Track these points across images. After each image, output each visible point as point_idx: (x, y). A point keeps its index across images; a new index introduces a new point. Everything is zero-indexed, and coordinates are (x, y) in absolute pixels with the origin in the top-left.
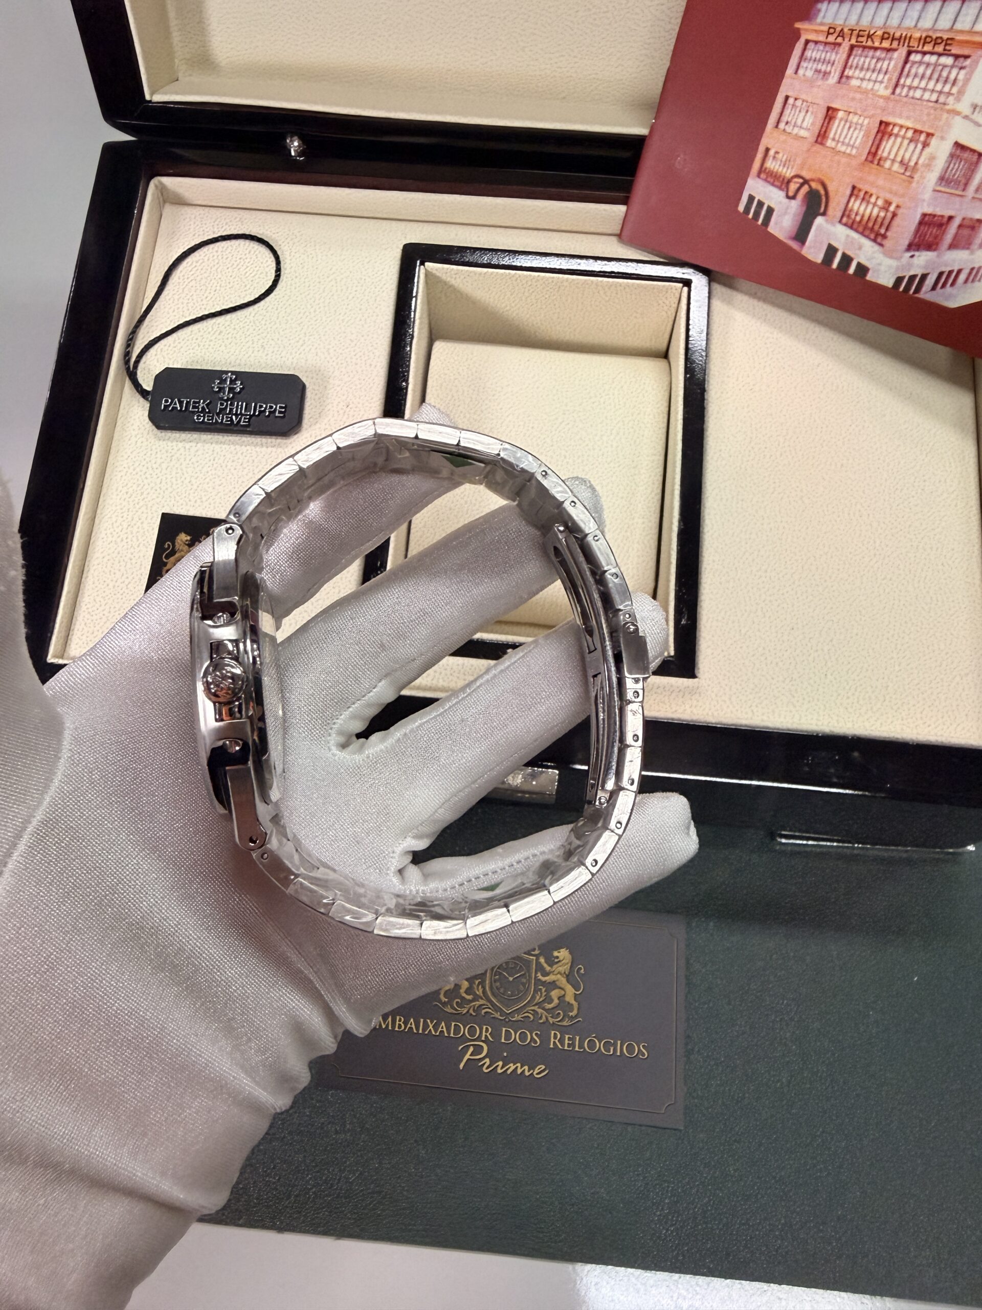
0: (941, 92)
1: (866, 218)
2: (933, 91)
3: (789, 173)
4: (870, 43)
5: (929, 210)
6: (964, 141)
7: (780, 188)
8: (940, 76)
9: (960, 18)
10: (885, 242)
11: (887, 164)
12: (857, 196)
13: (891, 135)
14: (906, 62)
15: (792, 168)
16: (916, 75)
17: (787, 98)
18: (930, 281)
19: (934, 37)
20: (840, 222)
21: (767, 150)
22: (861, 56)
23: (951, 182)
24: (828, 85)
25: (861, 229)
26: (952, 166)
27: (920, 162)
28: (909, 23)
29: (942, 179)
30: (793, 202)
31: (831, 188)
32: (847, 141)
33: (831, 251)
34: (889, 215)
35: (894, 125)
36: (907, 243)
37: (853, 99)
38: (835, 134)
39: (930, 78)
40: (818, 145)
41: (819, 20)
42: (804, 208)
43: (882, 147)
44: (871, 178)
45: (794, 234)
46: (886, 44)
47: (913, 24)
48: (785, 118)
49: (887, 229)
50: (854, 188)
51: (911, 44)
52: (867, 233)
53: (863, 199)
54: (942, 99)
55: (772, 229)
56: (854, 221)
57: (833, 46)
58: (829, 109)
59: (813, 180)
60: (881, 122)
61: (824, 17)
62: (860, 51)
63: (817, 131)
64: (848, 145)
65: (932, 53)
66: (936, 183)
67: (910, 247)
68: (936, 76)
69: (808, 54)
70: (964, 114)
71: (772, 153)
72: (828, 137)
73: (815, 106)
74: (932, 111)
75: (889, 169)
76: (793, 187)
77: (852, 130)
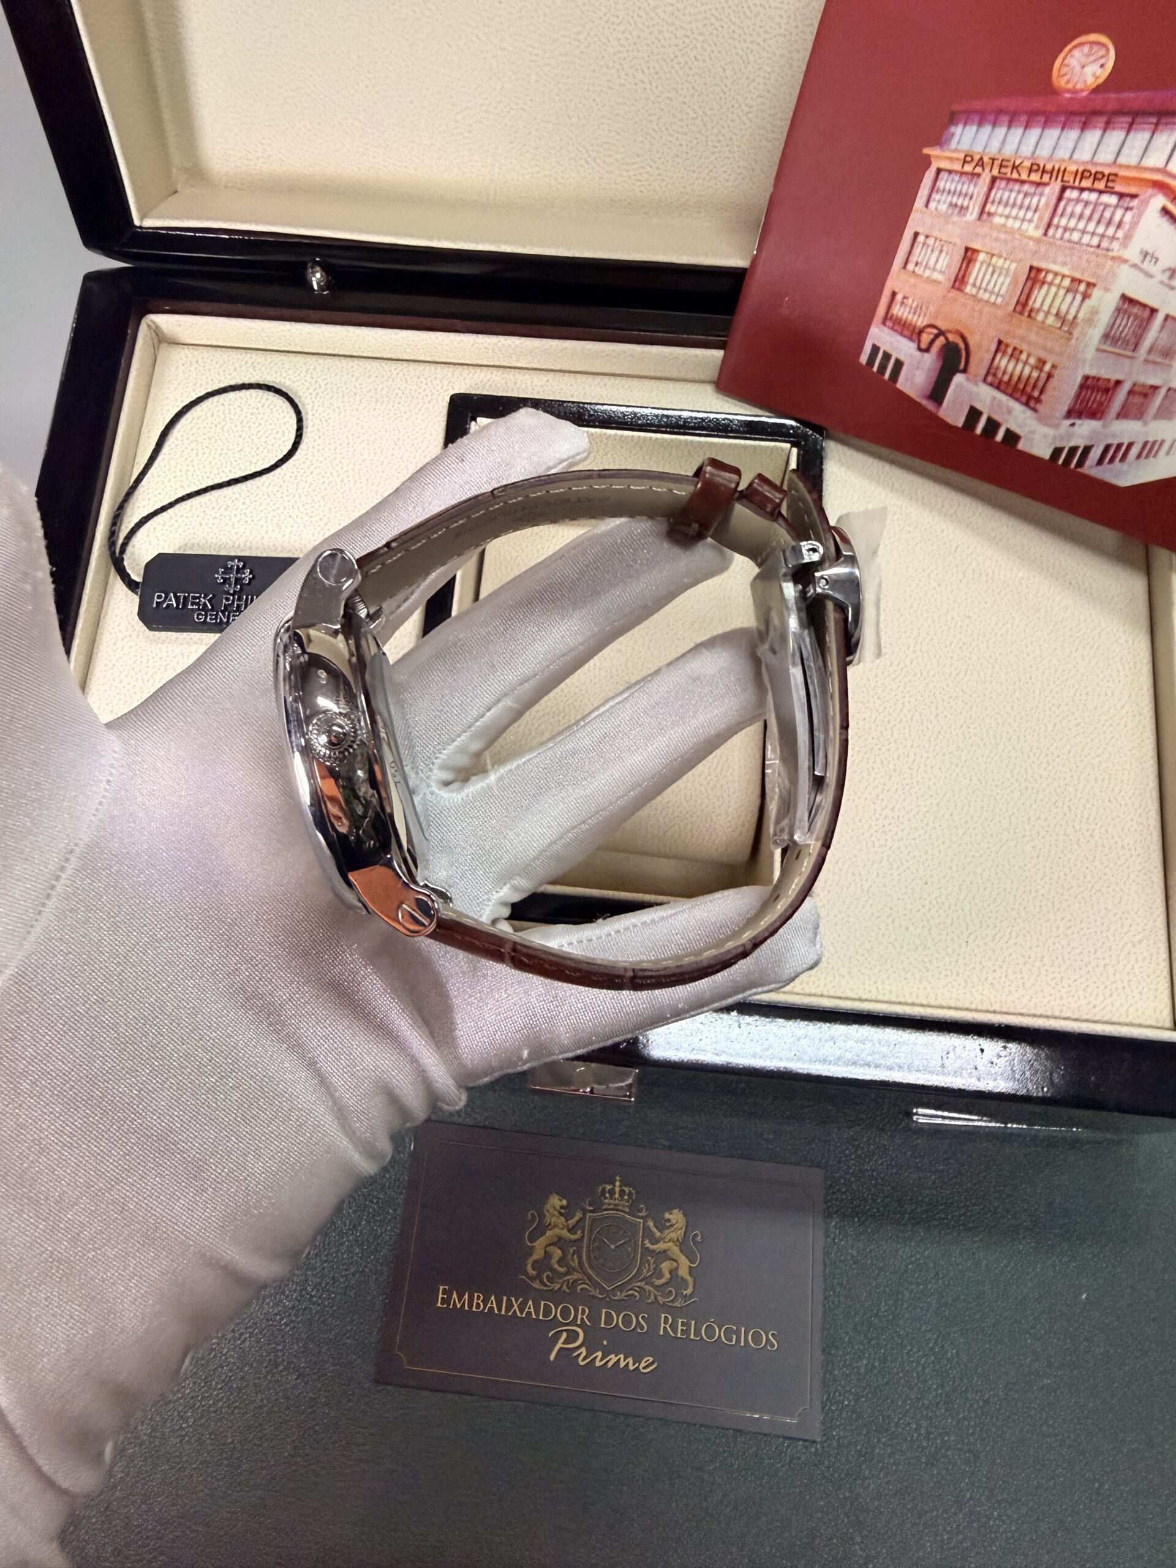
0: (1103, 236)
1: (1015, 378)
2: (1093, 234)
3: (920, 322)
4: (1015, 175)
5: (1092, 372)
6: (1131, 294)
7: (910, 339)
8: (1102, 216)
9: (1125, 151)
10: (1038, 406)
11: (1040, 317)
12: (1004, 353)
13: (1043, 283)
14: (1060, 198)
15: (925, 315)
16: (1072, 215)
17: (916, 234)
18: (1095, 454)
19: (1093, 172)
20: (985, 380)
21: (894, 294)
22: (1005, 189)
23: (1118, 340)
24: (966, 222)
25: (1010, 391)
26: (1118, 321)
27: (1081, 315)
28: (1063, 153)
29: (1106, 336)
30: (927, 356)
31: (972, 343)
32: (990, 287)
33: (974, 414)
34: (1044, 376)
35: (1048, 272)
36: (1066, 408)
37: (997, 239)
38: (976, 279)
39: (1090, 219)
40: (954, 293)
41: (953, 144)
42: (940, 363)
43: (1033, 297)
44: (1020, 332)
45: (928, 394)
46: (1035, 177)
47: (1067, 156)
48: (914, 258)
49: (1042, 392)
50: (1000, 342)
51: (1065, 178)
52: (1018, 395)
53: (1012, 356)
54: (1105, 244)
55: (902, 384)
56: (1001, 381)
57: (970, 177)
58: (967, 249)
59: (950, 332)
60: (1031, 268)
61: (959, 142)
62: (1003, 184)
63: (954, 276)
64: (992, 293)
65: (1091, 190)
66: (1100, 342)
67: (1069, 414)
68: (1096, 216)
69: (941, 184)
70: (1131, 262)
71: (899, 297)
72: (967, 283)
73: (951, 247)
74: (1093, 258)
75: (1043, 322)
76: (926, 338)
77: (996, 275)
